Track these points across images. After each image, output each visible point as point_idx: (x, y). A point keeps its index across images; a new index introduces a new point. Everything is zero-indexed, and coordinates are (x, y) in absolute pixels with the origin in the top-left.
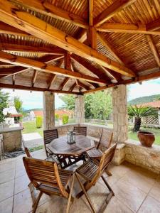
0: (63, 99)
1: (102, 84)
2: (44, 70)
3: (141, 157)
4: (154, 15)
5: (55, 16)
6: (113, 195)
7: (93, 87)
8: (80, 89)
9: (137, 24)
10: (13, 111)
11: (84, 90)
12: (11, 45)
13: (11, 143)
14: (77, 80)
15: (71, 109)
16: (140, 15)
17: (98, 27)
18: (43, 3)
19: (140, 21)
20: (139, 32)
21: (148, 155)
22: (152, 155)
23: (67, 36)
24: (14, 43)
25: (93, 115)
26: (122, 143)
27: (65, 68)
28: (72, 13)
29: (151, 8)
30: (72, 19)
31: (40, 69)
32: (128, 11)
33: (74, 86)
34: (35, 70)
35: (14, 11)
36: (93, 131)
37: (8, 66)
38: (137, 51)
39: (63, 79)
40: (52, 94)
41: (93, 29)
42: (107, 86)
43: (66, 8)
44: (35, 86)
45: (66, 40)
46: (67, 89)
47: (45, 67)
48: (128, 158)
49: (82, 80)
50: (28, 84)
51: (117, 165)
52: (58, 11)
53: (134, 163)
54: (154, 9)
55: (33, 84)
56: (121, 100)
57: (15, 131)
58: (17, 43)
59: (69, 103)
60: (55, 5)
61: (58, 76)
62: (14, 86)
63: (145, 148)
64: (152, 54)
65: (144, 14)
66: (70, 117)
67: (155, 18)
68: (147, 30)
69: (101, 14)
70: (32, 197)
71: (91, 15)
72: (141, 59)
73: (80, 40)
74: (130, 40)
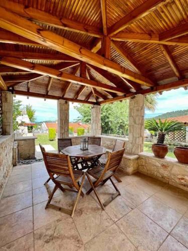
0: (78, 109)
1: (120, 94)
2: (59, 78)
3: (153, 168)
4: (164, 27)
5: (71, 30)
6: (119, 195)
7: (110, 97)
8: (97, 98)
9: (150, 34)
10: (26, 120)
11: (101, 100)
12: (30, 53)
13: (25, 151)
14: (94, 88)
15: (87, 121)
16: (152, 26)
17: (113, 37)
18: (61, 19)
19: (152, 31)
20: (152, 41)
21: (160, 166)
22: (163, 165)
23: (81, 48)
24: (33, 52)
25: (112, 130)
26: (135, 155)
27: (81, 76)
28: (87, 24)
29: (161, 21)
30: (87, 31)
31: (56, 77)
32: (140, 23)
33: (90, 95)
34: (50, 78)
35: (39, 31)
36: (108, 143)
37: (25, 73)
38: (154, 60)
39: (79, 86)
40: (66, 103)
41: (107, 38)
42: (125, 96)
43: (81, 21)
44: (49, 94)
45: (80, 52)
46: (83, 99)
47: (61, 75)
48: (141, 169)
49: (99, 88)
50: (43, 92)
51: (129, 175)
52: (74, 24)
53: (146, 174)
54: (163, 22)
55: (47, 92)
56: (138, 110)
57: (29, 139)
58: (36, 52)
59: (85, 114)
60: (71, 19)
61: (73, 84)
62: (28, 93)
63: (158, 159)
64: (168, 63)
65: (155, 25)
66: (86, 131)
67: (166, 29)
68: (160, 40)
69: (114, 25)
70: (48, 191)
71: (105, 27)
72: (158, 68)
73: (92, 51)
74: (145, 49)
